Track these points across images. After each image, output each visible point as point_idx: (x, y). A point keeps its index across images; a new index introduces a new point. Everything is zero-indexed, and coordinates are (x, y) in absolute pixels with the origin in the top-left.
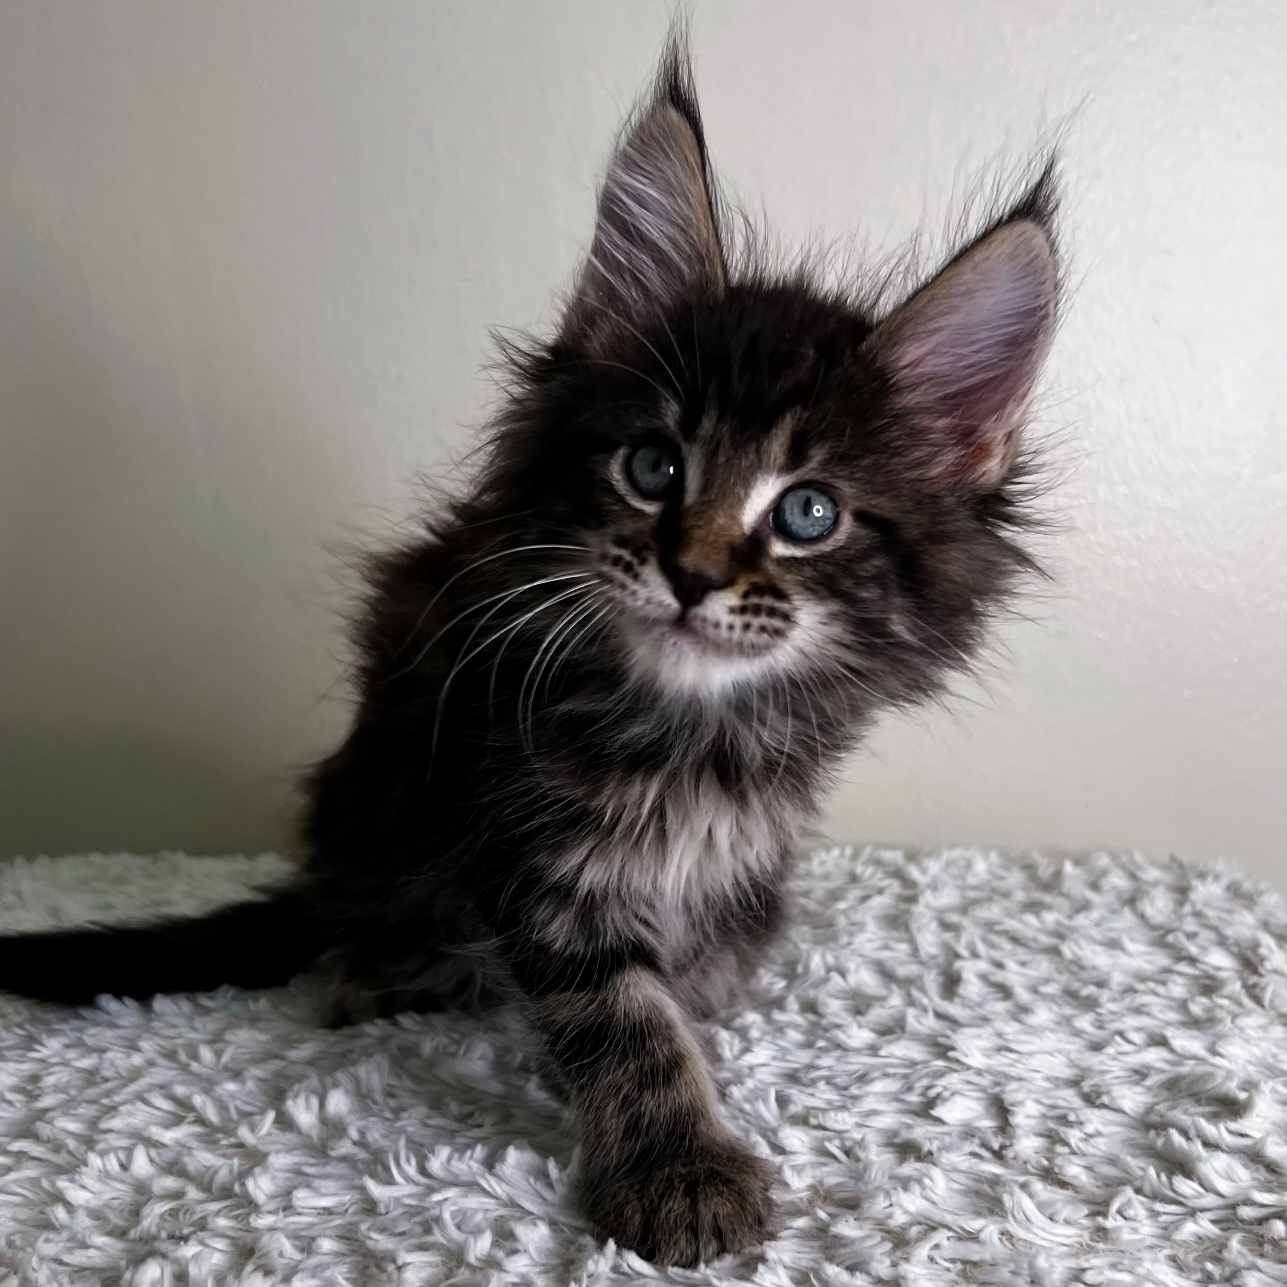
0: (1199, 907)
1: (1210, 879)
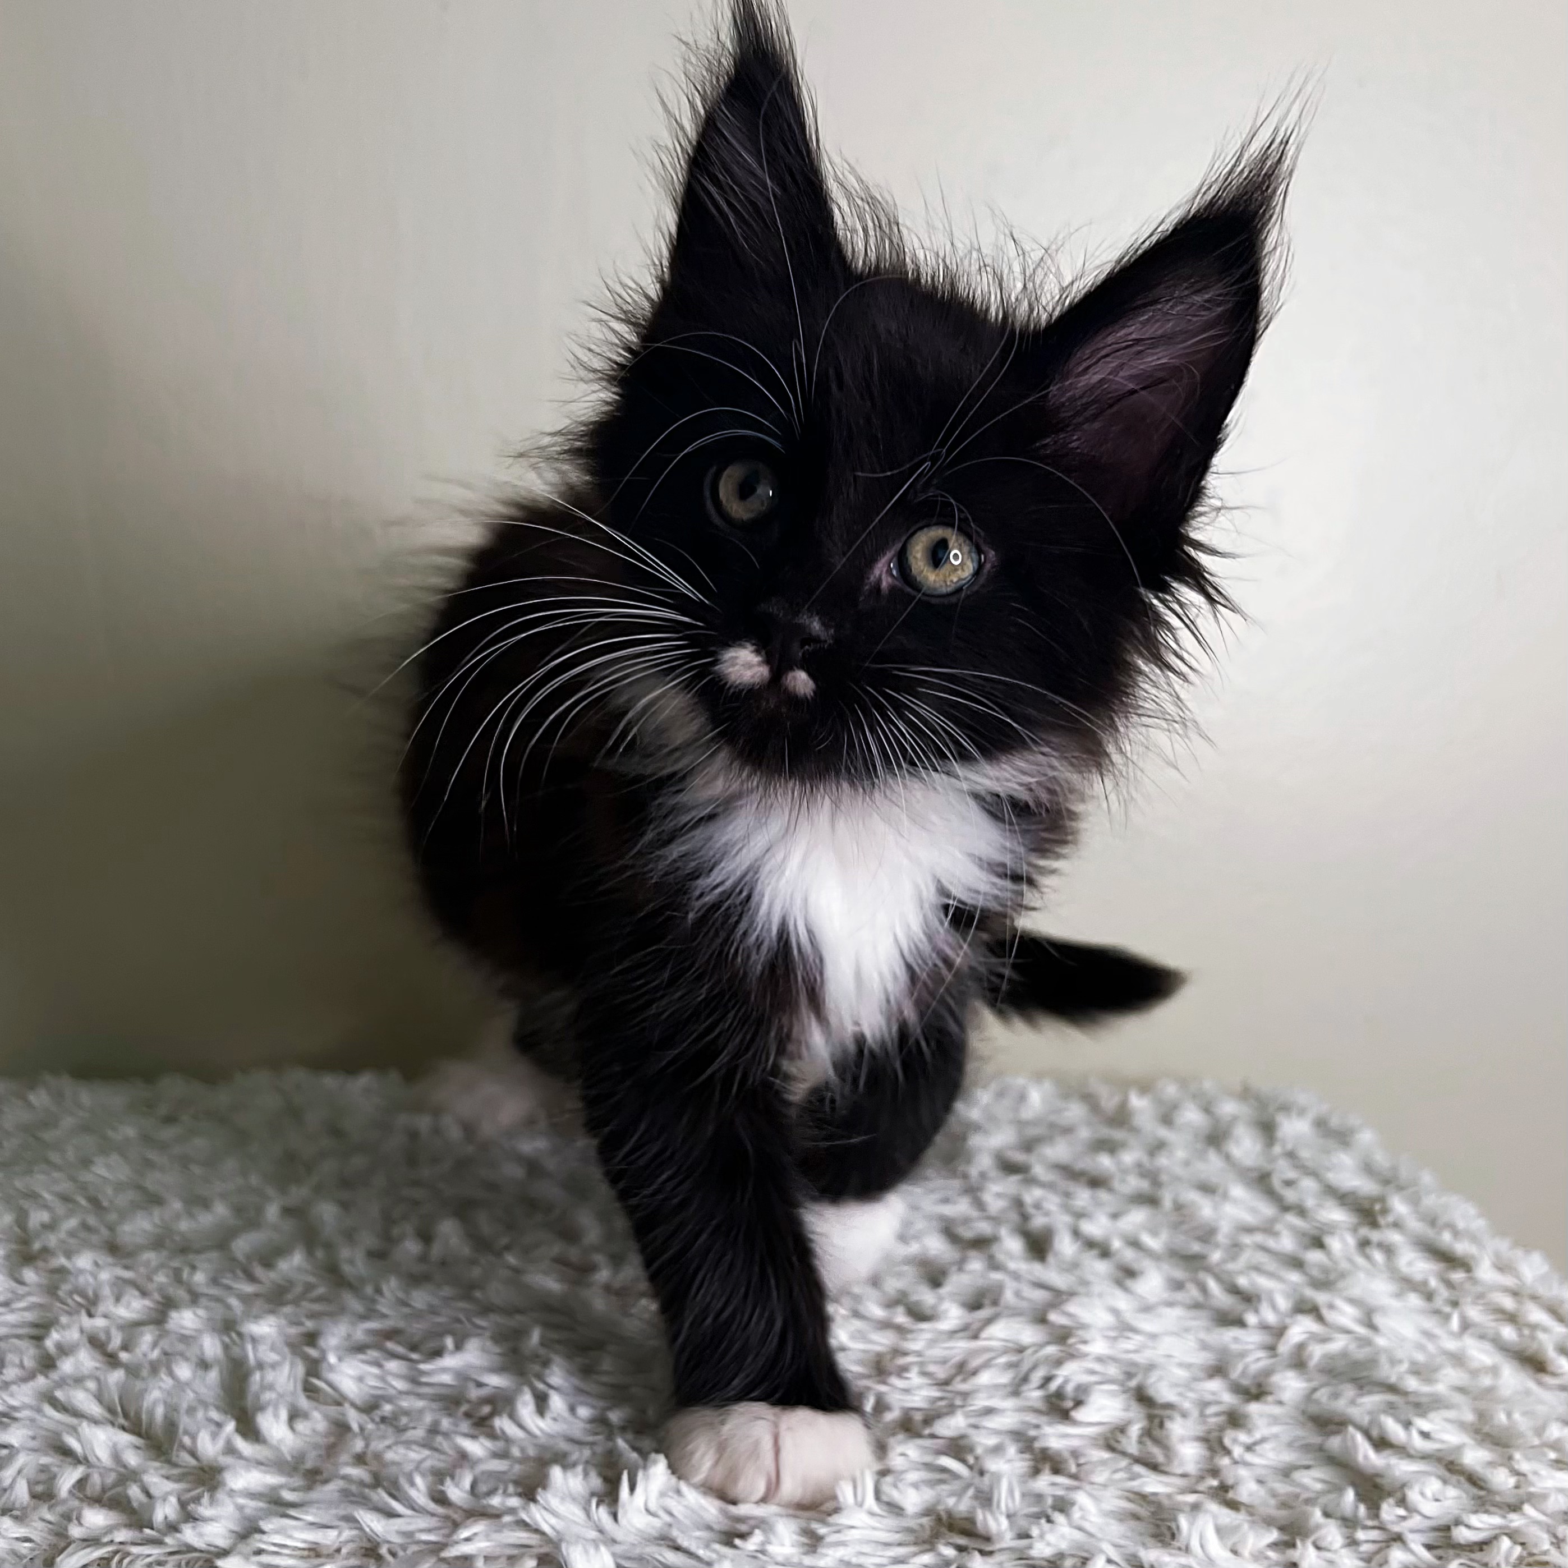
0: (1290, 1146)
1: (1295, 1113)
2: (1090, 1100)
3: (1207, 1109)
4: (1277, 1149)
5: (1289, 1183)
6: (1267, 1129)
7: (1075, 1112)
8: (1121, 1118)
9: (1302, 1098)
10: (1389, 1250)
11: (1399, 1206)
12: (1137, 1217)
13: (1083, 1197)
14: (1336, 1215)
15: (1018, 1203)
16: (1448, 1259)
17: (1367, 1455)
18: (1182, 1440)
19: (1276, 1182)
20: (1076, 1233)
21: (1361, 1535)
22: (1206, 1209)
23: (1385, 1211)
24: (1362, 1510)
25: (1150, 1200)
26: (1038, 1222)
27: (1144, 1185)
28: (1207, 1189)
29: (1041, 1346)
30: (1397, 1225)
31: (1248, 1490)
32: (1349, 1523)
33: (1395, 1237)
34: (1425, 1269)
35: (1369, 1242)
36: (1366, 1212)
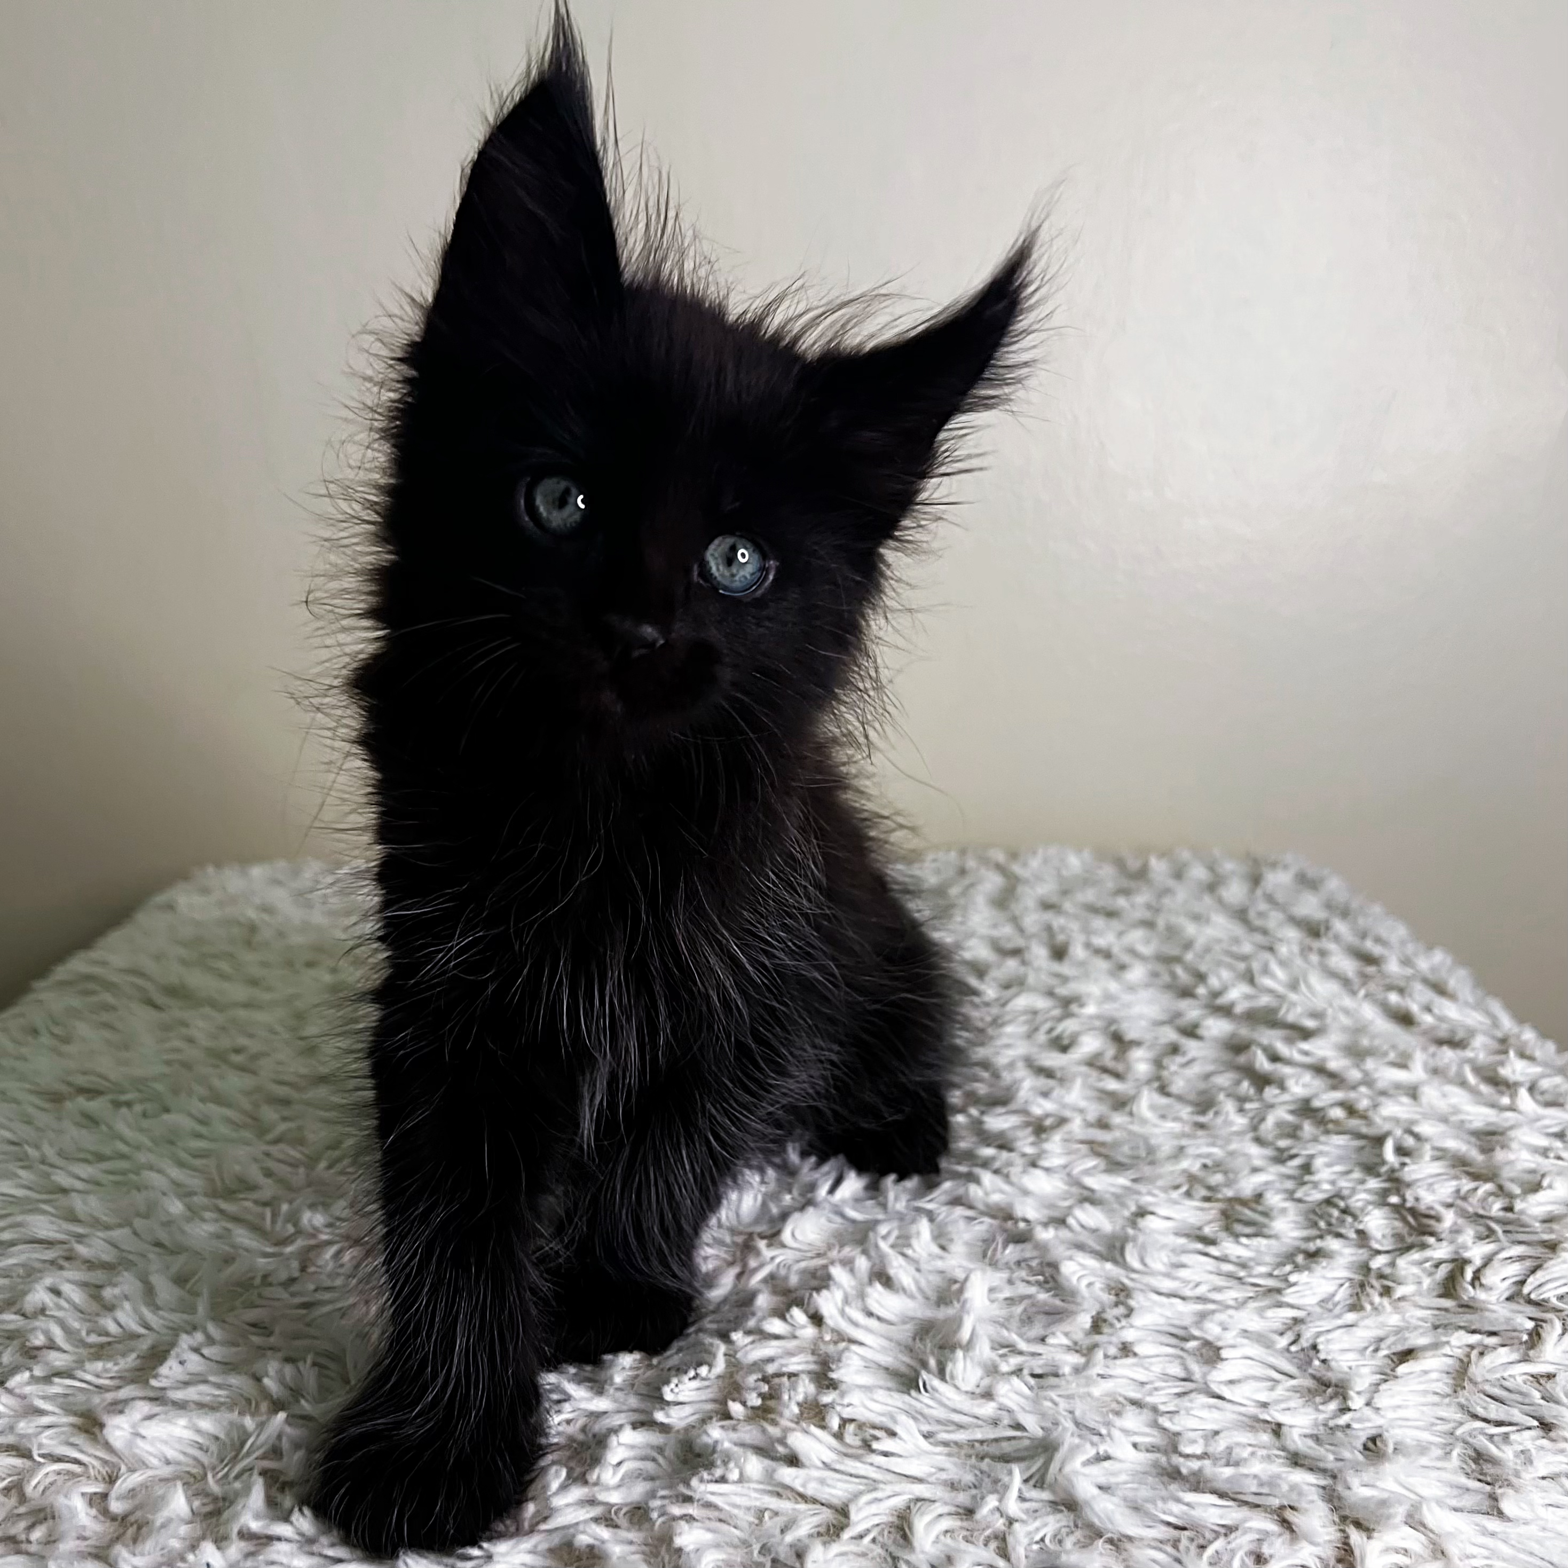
2: (1120, 863)
3: (1211, 868)
4: (1259, 892)
5: (1261, 915)
6: (1255, 880)
7: (1107, 872)
8: (1142, 874)
9: (1289, 858)
10: (1323, 953)
11: (1340, 927)
12: (1136, 936)
13: (1098, 922)
14: (1292, 934)
15: (1049, 929)
16: (1368, 959)
17: (1262, 1063)
18: (1139, 1060)
19: (1252, 915)
20: (1088, 945)
21: (1248, 1106)
22: (1190, 929)
23: (1328, 928)
24: (1252, 1091)
25: (1149, 924)
26: (1061, 938)
27: (1147, 915)
28: (1197, 918)
29: (1049, 1010)
30: (1337, 938)
31: (1178, 1085)
32: (1242, 1100)
33: (1332, 947)
34: (1348, 966)
35: (1310, 949)
36: (1314, 930)
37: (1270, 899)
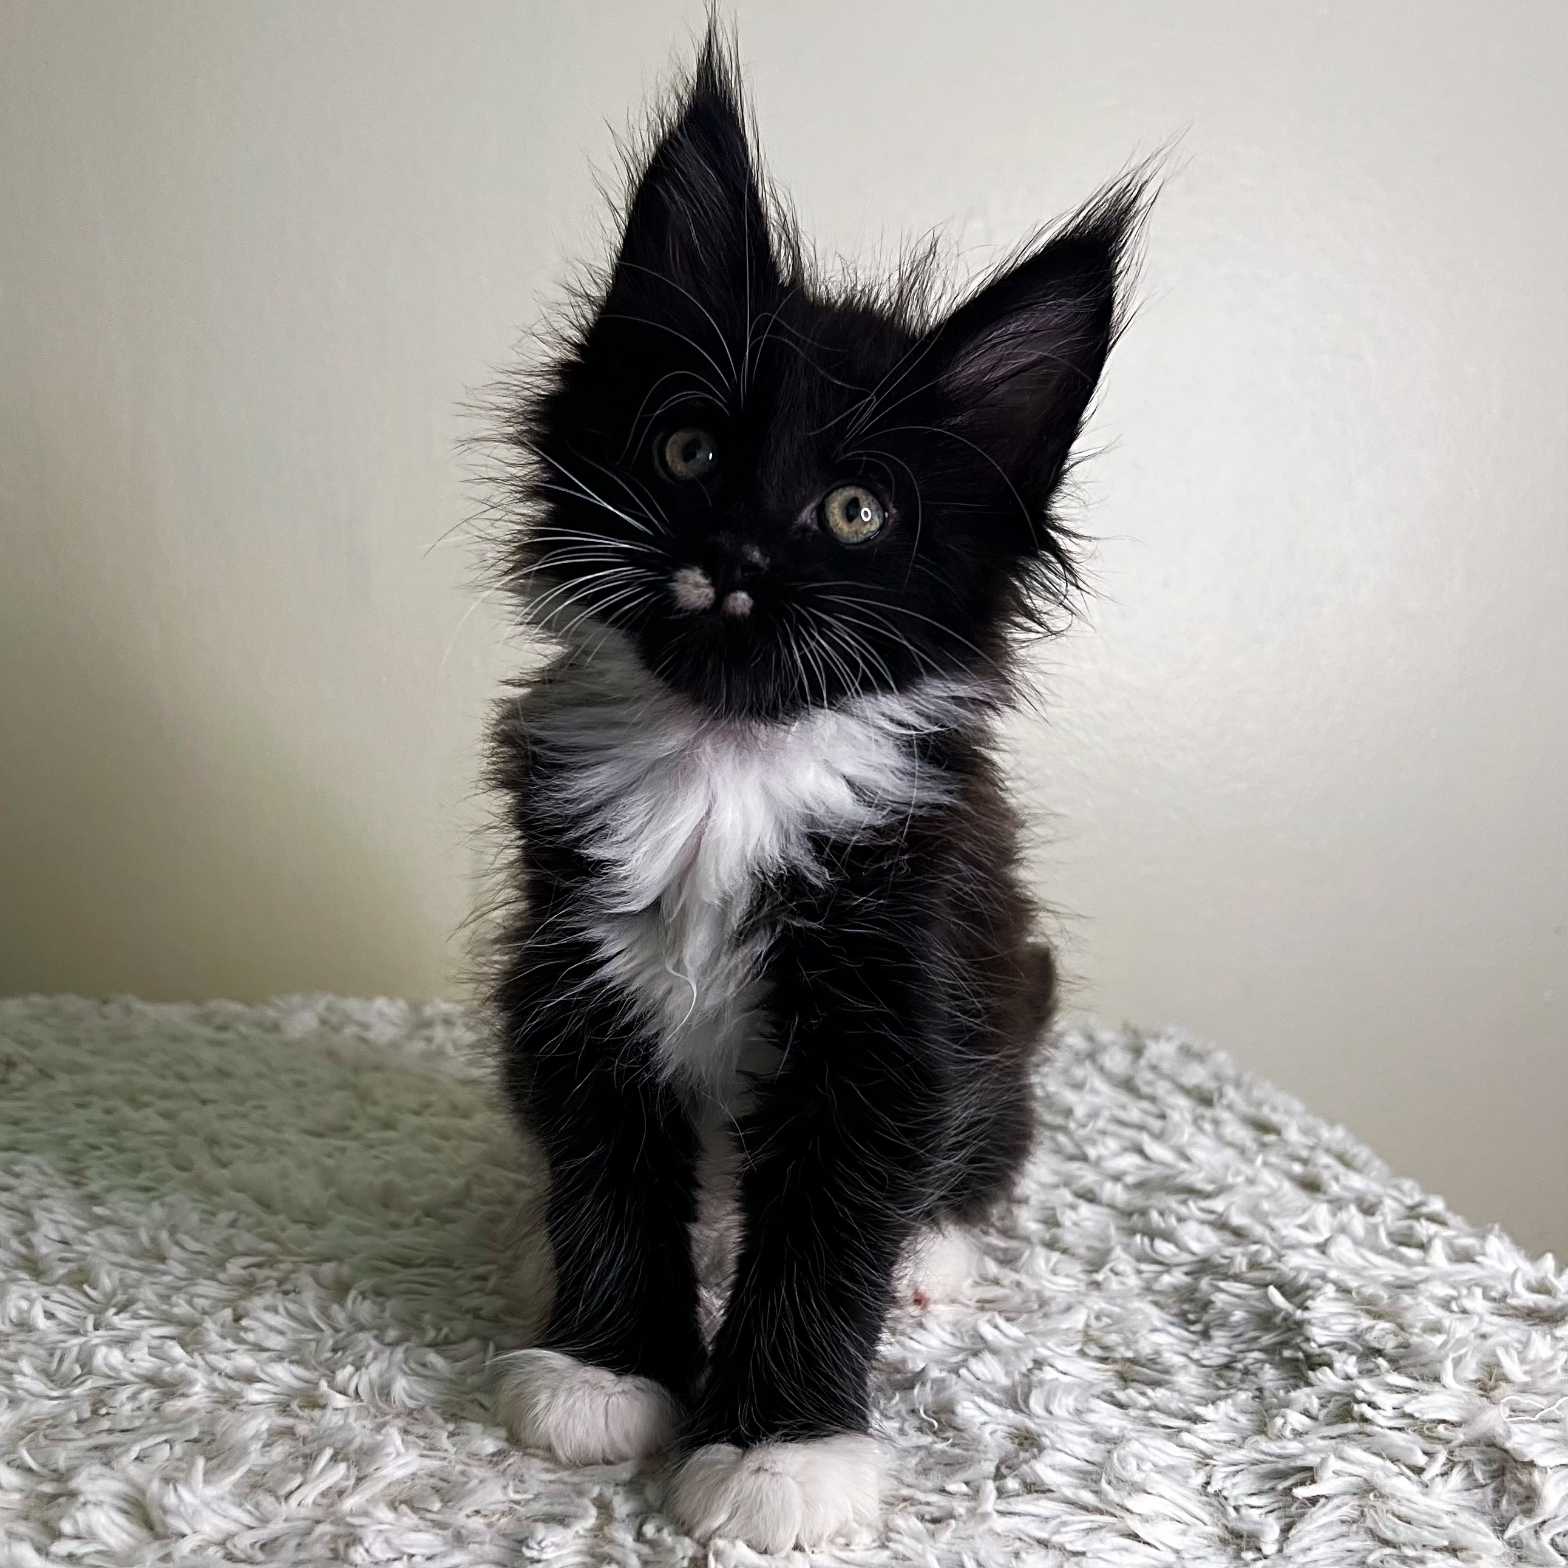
0: (1154, 1061)
1: (1162, 1041)
3: (1090, 1038)
4: (1143, 1062)
5: (1148, 1083)
6: (1137, 1051)
9: (1171, 1030)
10: (1216, 1122)
11: (1231, 1093)
14: (1183, 1102)
16: (1262, 1127)
19: (1138, 1084)
23: (1221, 1095)
28: (1078, 1086)
30: (1230, 1107)
33: (1225, 1115)
34: (1244, 1135)
35: (1202, 1117)
36: (1205, 1099)
37: (1154, 1068)
